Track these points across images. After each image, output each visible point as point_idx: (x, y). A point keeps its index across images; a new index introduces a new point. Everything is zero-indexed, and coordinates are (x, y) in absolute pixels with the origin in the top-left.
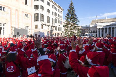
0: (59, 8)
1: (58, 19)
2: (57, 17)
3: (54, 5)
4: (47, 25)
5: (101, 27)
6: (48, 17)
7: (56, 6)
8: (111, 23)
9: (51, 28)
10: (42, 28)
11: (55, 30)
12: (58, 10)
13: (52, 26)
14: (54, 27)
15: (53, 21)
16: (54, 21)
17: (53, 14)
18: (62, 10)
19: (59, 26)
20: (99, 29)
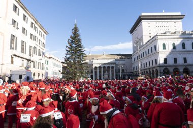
0: (41, 28)
1: (38, 48)
2: (38, 43)
3: (34, 22)
4: (22, 57)
5: (98, 66)
6: (23, 42)
7: (36, 25)
8: (110, 61)
9: (28, 64)
10: (12, 62)
11: (34, 67)
12: (40, 32)
13: (29, 60)
14: (32, 61)
15: (30, 50)
16: (33, 50)
17: (31, 38)
18: (45, 33)
19: (40, 61)
20: (96, 67)
